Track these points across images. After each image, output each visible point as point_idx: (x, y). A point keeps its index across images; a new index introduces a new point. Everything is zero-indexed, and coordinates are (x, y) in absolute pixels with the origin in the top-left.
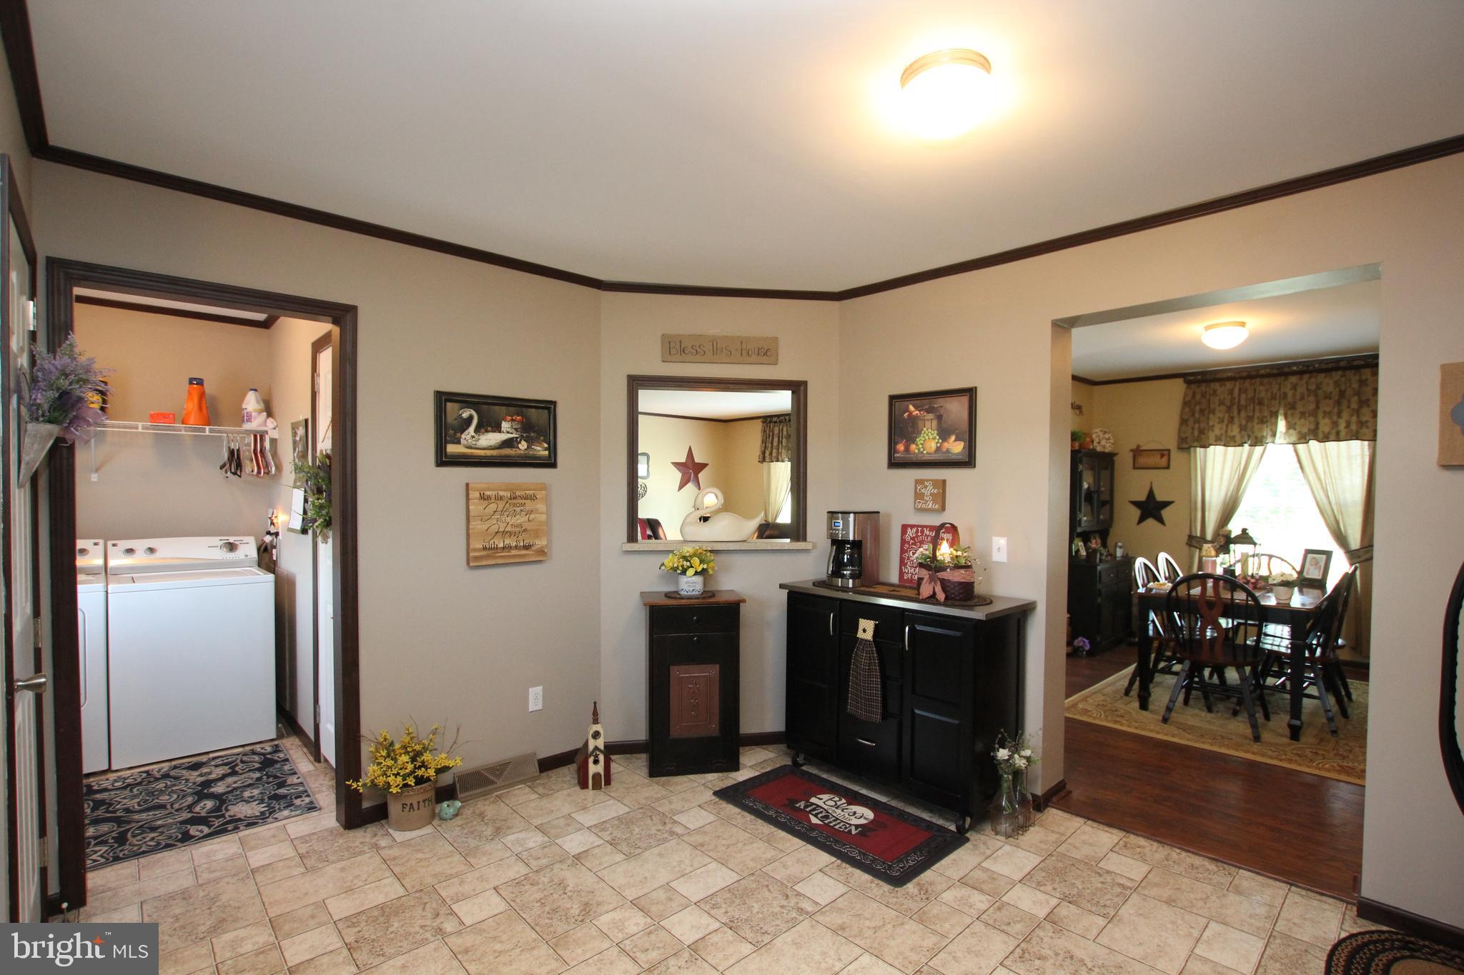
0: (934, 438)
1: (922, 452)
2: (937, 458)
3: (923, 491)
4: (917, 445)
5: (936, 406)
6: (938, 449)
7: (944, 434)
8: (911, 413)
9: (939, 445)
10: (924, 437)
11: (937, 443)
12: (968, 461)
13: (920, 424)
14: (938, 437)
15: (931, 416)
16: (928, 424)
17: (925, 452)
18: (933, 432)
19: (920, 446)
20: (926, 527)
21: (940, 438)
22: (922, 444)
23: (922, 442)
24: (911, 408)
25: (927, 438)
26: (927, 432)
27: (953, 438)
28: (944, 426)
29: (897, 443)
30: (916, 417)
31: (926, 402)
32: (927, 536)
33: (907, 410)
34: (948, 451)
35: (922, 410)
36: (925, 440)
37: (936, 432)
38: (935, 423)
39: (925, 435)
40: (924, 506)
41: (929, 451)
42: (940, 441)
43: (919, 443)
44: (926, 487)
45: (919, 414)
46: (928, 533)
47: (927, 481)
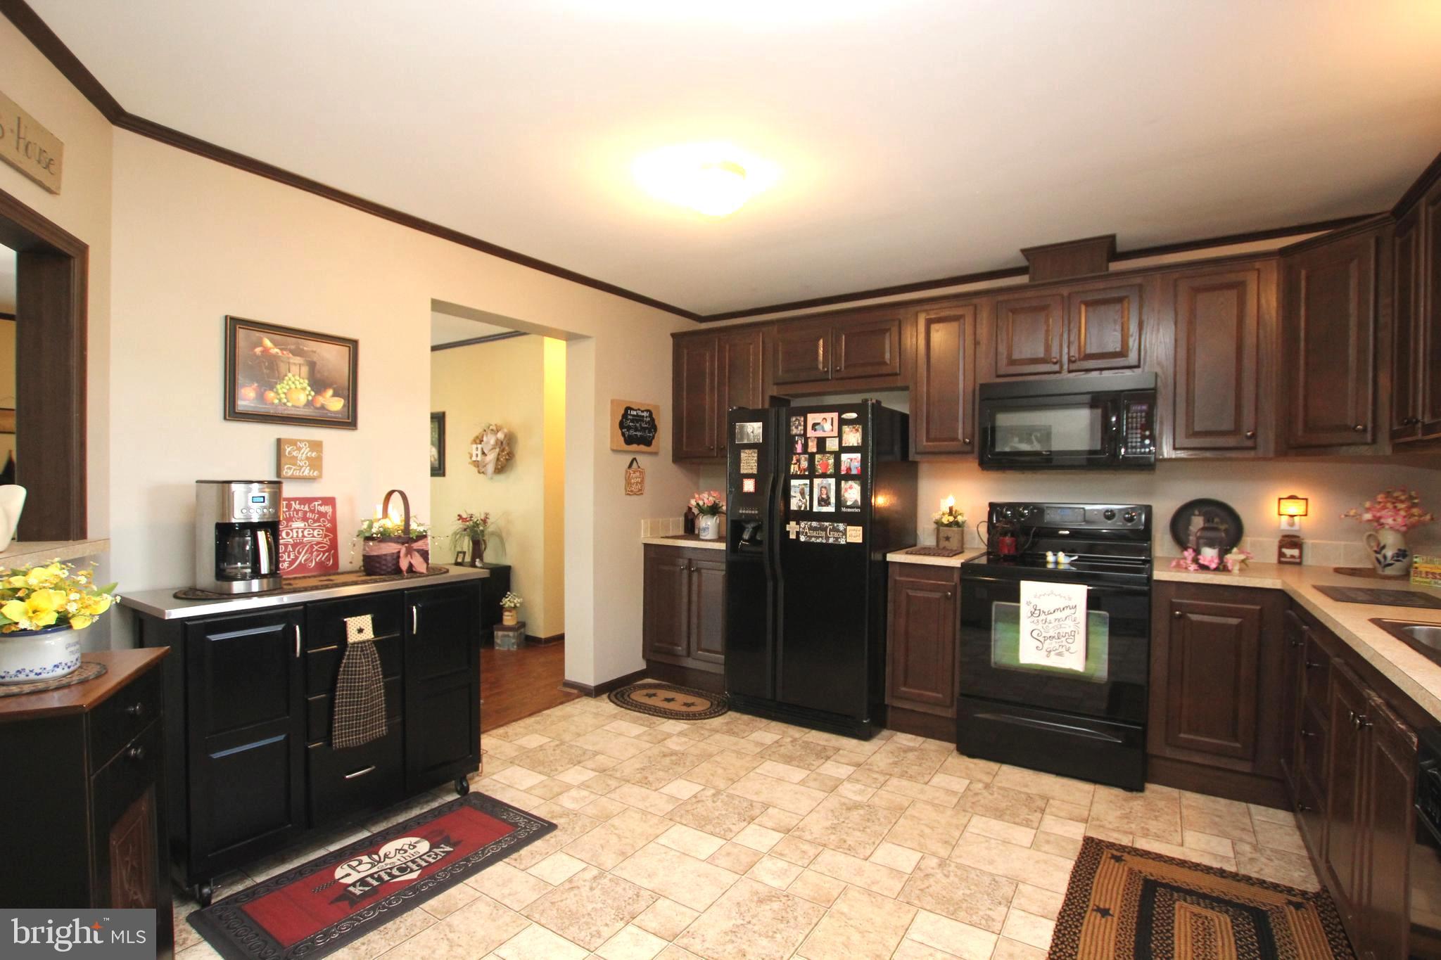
0: (304, 389)
1: (285, 404)
2: (307, 414)
3: (295, 454)
4: (277, 393)
5: (305, 348)
6: (309, 404)
7: (318, 383)
8: (266, 350)
9: (310, 398)
10: (288, 384)
11: (308, 395)
12: (348, 421)
13: (283, 367)
14: (309, 388)
15: (298, 360)
16: (295, 369)
17: (289, 404)
18: (302, 381)
19: (283, 396)
20: (295, 499)
21: (313, 390)
22: (285, 393)
23: (285, 391)
24: (268, 343)
25: (293, 386)
26: (293, 379)
27: (330, 392)
28: (318, 376)
29: (244, 386)
30: (275, 357)
31: (292, 341)
32: (297, 511)
33: (260, 344)
34: (323, 407)
35: (285, 349)
36: (290, 388)
37: (306, 381)
38: (305, 370)
39: (290, 383)
40: (297, 473)
41: (297, 404)
42: (313, 393)
43: (280, 391)
44: (299, 449)
45: (280, 354)
46: (298, 507)
47: (301, 441)
